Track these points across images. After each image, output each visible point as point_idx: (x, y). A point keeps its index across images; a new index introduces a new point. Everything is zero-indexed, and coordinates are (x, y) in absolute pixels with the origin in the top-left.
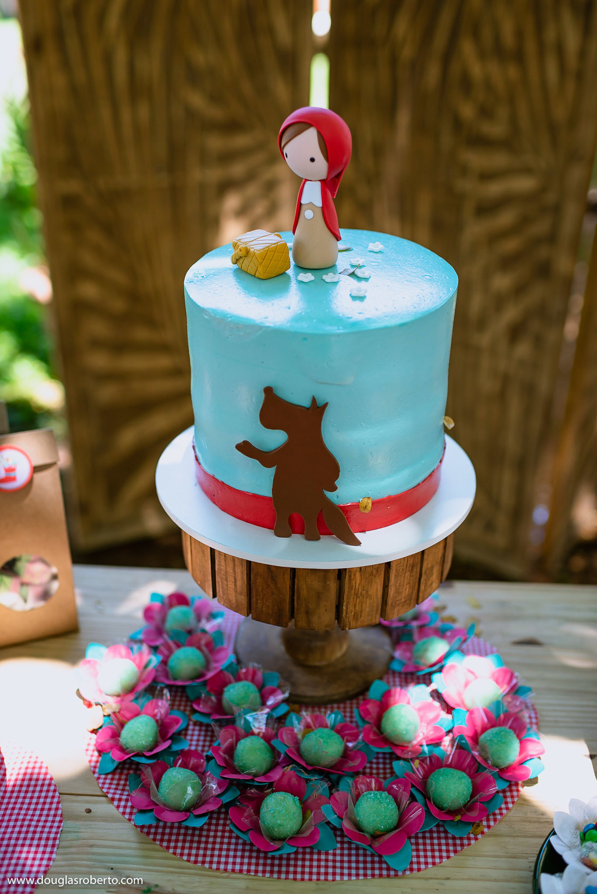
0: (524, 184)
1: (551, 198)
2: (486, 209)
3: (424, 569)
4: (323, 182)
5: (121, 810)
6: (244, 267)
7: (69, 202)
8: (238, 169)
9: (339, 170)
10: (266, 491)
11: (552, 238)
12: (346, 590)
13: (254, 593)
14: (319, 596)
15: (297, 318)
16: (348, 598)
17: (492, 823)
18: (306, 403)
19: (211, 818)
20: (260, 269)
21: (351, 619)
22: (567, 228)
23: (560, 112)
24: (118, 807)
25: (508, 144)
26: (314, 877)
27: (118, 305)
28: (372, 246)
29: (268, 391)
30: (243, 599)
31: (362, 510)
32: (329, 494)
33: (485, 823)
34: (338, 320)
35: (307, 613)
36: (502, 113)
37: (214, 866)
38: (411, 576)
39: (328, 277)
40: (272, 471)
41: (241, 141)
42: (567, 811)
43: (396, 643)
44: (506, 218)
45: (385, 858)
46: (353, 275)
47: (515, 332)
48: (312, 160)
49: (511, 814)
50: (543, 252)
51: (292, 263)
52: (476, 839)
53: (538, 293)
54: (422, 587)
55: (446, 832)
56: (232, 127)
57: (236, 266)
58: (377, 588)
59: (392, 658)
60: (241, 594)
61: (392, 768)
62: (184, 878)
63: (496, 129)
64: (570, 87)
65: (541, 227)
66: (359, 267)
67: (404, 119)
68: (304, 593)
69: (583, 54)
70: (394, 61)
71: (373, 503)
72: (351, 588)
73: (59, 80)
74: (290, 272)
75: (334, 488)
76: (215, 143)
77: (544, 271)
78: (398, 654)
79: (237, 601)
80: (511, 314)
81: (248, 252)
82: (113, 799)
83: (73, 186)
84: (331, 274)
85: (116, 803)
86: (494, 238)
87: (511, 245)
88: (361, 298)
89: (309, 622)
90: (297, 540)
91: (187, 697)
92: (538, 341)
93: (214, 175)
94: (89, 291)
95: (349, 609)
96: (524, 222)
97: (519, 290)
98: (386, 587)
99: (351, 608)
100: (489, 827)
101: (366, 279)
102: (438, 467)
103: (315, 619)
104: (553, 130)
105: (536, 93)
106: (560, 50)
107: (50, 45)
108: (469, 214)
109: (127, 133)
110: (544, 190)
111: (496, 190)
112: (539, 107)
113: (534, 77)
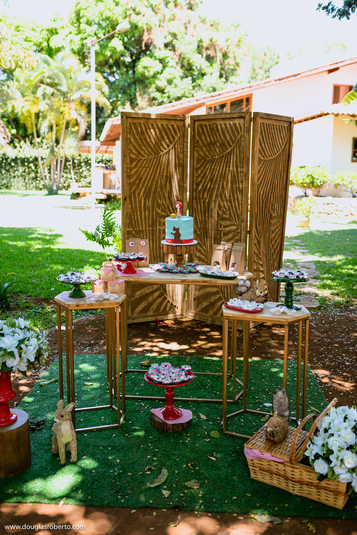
1: (239, 231)
14: (179, 249)
22: (242, 236)
25: (229, 219)
29: (174, 227)
36: (228, 213)
40: (174, 236)
60: (171, 250)
63: (227, 216)
64: (240, 206)
65: (238, 237)
69: (242, 201)
71: (184, 240)
73: (129, 206)
79: (171, 252)
104: (238, 215)
105: (234, 208)
106: (238, 199)
107: (128, 199)
108: (222, 235)
109: (143, 218)
110: (237, 229)
111: (228, 229)
112: (235, 211)
113: (233, 205)
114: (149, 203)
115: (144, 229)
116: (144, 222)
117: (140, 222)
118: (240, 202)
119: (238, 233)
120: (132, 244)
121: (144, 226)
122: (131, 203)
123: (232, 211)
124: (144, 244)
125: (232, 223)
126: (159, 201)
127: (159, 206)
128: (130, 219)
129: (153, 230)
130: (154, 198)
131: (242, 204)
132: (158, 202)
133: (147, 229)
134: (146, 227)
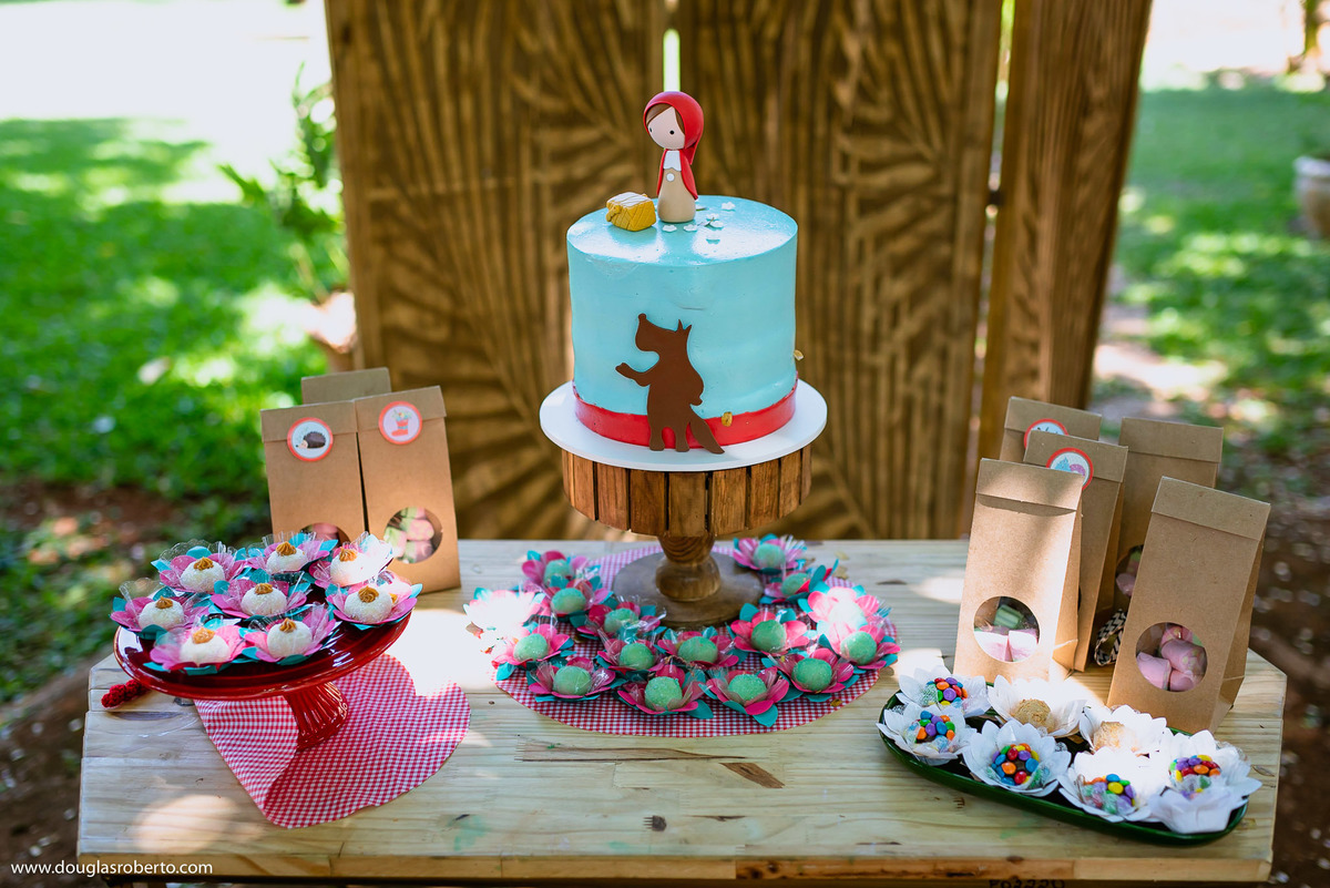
0: (915, 174)
1: (945, 189)
2: (870, 205)
3: (782, 483)
4: (681, 150)
5: (521, 701)
6: (618, 223)
7: (380, 211)
8: (580, 169)
9: (693, 141)
10: (642, 410)
11: (951, 237)
12: (714, 496)
13: (633, 506)
14: (690, 503)
15: (664, 257)
16: (716, 505)
17: (850, 700)
18: (674, 327)
19: (602, 697)
20: (632, 223)
21: (719, 524)
22: (965, 222)
23: (947, 93)
24: (518, 699)
25: (891, 130)
26: (694, 735)
27: (439, 334)
28: (724, 206)
29: (642, 318)
30: (623, 514)
31: (724, 422)
32: (695, 408)
33: (844, 700)
34: (697, 257)
35: (680, 520)
36: (884, 94)
37: (607, 731)
38: (771, 488)
39: (689, 228)
40: (646, 389)
41: (581, 136)
42: (912, 676)
43: (766, 583)
44: (896, 214)
45: (756, 718)
46: (708, 225)
47: (915, 348)
48: (672, 133)
49: (867, 694)
50: (944, 250)
51: (658, 219)
52: (835, 709)
53: (939, 298)
54: (782, 502)
55: (808, 702)
56: (571, 120)
57: (610, 223)
58: (740, 495)
59: (763, 595)
60: (621, 508)
61: (761, 663)
62: (581, 739)
63: (879, 114)
64: (957, 60)
65: (936, 223)
66: (713, 220)
67: (772, 106)
68: (677, 500)
69: (967, 28)
70: (757, 40)
71: (734, 417)
72: (717, 494)
73: (372, 72)
74: (656, 225)
75: (699, 402)
76: (551, 139)
77: (944, 273)
78: (767, 592)
79: (617, 516)
80: (909, 326)
81: (621, 209)
82: (513, 694)
83: (388, 193)
84: (690, 226)
85: (515, 697)
86: (882, 239)
87: (903, 245)
88: (716, 241)
89: (682, 529)
90: (669, 452)
91: (572, 626)
92: (943, 355)
93: (552, 175)
94: (403, 316)
95: (716, 516)
96: (917, 217)
97: (916, 298)
98: (748, 496)
99: (718, 514)
100: (847, 702)
101: (720, 228)
102: (791, 395)
103: (687, 526)
104: (941, 111)
105: (920, 71)
106: (943, 23)
107: (360, 35)
108: (852, 209)
109: (449, 129)
110: (936, 179)
111: (881, 180)
112: (924, 87)
113: (916, 53)
114: (475, 53)
115: (458, 186)
116: (453, 154)
117: (433, 154)
118: (957, 38)
119: (939, 201)
120: (314, 441)
121: (456, 171)
122: (378, 55)
123: (905, 87)
124: (414, 428)
125: (902, 149)
126: (526, 38)
127: (525, 64)
128: (382, 140)
129: (503, 193)
130: (500, 28)
131: (966, 51)
132: (519, 47)
133: (474, 185)
134: (465, 177)
